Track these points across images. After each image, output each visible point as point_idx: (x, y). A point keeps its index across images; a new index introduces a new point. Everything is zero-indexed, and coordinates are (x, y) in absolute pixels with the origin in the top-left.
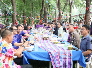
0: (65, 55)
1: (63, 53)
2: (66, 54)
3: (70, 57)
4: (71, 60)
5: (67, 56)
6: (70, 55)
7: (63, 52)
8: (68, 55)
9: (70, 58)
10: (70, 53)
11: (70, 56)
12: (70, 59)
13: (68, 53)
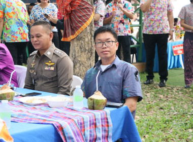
0: (96, 126)
1: (90, 122)
2: (98, 124)
3: (108, 132)
4: (109, 139)
5: (99, 129)
6: (108, 126)
7: (90, 118)
8: (101, 128)
9: (106, 134)
10: (107, 119)
11: (106, 128)
12: (106, 139)
13: (102, 119)
